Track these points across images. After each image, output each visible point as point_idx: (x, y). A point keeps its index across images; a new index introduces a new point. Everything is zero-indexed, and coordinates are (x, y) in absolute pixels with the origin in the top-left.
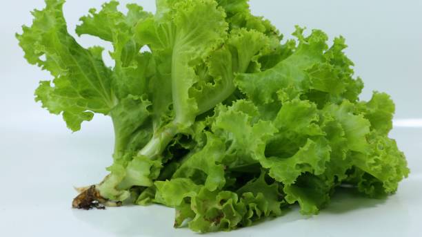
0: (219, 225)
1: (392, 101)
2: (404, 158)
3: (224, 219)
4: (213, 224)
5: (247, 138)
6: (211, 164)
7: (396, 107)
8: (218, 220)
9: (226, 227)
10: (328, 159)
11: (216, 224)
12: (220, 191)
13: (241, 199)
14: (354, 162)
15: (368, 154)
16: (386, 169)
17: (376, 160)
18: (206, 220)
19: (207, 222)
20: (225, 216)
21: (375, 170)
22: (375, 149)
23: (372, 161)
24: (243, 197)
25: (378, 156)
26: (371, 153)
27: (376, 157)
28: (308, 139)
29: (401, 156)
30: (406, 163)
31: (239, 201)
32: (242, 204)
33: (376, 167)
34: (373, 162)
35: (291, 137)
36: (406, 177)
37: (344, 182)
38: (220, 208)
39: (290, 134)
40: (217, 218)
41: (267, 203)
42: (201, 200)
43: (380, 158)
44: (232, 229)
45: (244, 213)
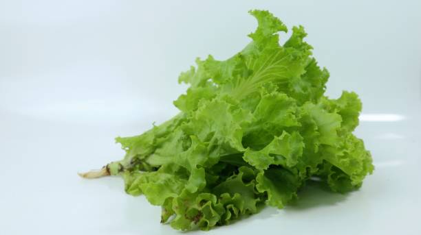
0: (199, 224)
1: (359, 100)
2: (370, 156)
3: (203, 219)
4: (193, 223)
5: (228, 126)
6: (194, 166)
7: (363, 106)
8: (198, 219)
9: (205, 226)
10: (301, 154)
11: (196, 223)
12: (201, 192)
13: (219, 200)
14: (324, 157)
15: (338, 146)
16: (353, 163)
17: (345, 153)
18: (187, 218)
19: (188, 221)
20: (204, 216)
21: (344, 163)
22: (345, 143)
23: (341, 154)
24: (221, 198)
25: (347, 149)
26: (341, 146)
27: (345, 150)
28: (284, 131)
29: (368, 154)
30: (371, 161)
31: (217, 203)
32: (220, 205)
33: (345, 160)
34: (343, 155)
35: (268, 129)
36: (371, 173)
37: (315, 175)
38: (200, 209)
39: (268, 126)
40: (197, 217)
41: (243, 202)
42: (182, 199)
43: (348, 151)
44: (210, 229)
45: (222, 213)
